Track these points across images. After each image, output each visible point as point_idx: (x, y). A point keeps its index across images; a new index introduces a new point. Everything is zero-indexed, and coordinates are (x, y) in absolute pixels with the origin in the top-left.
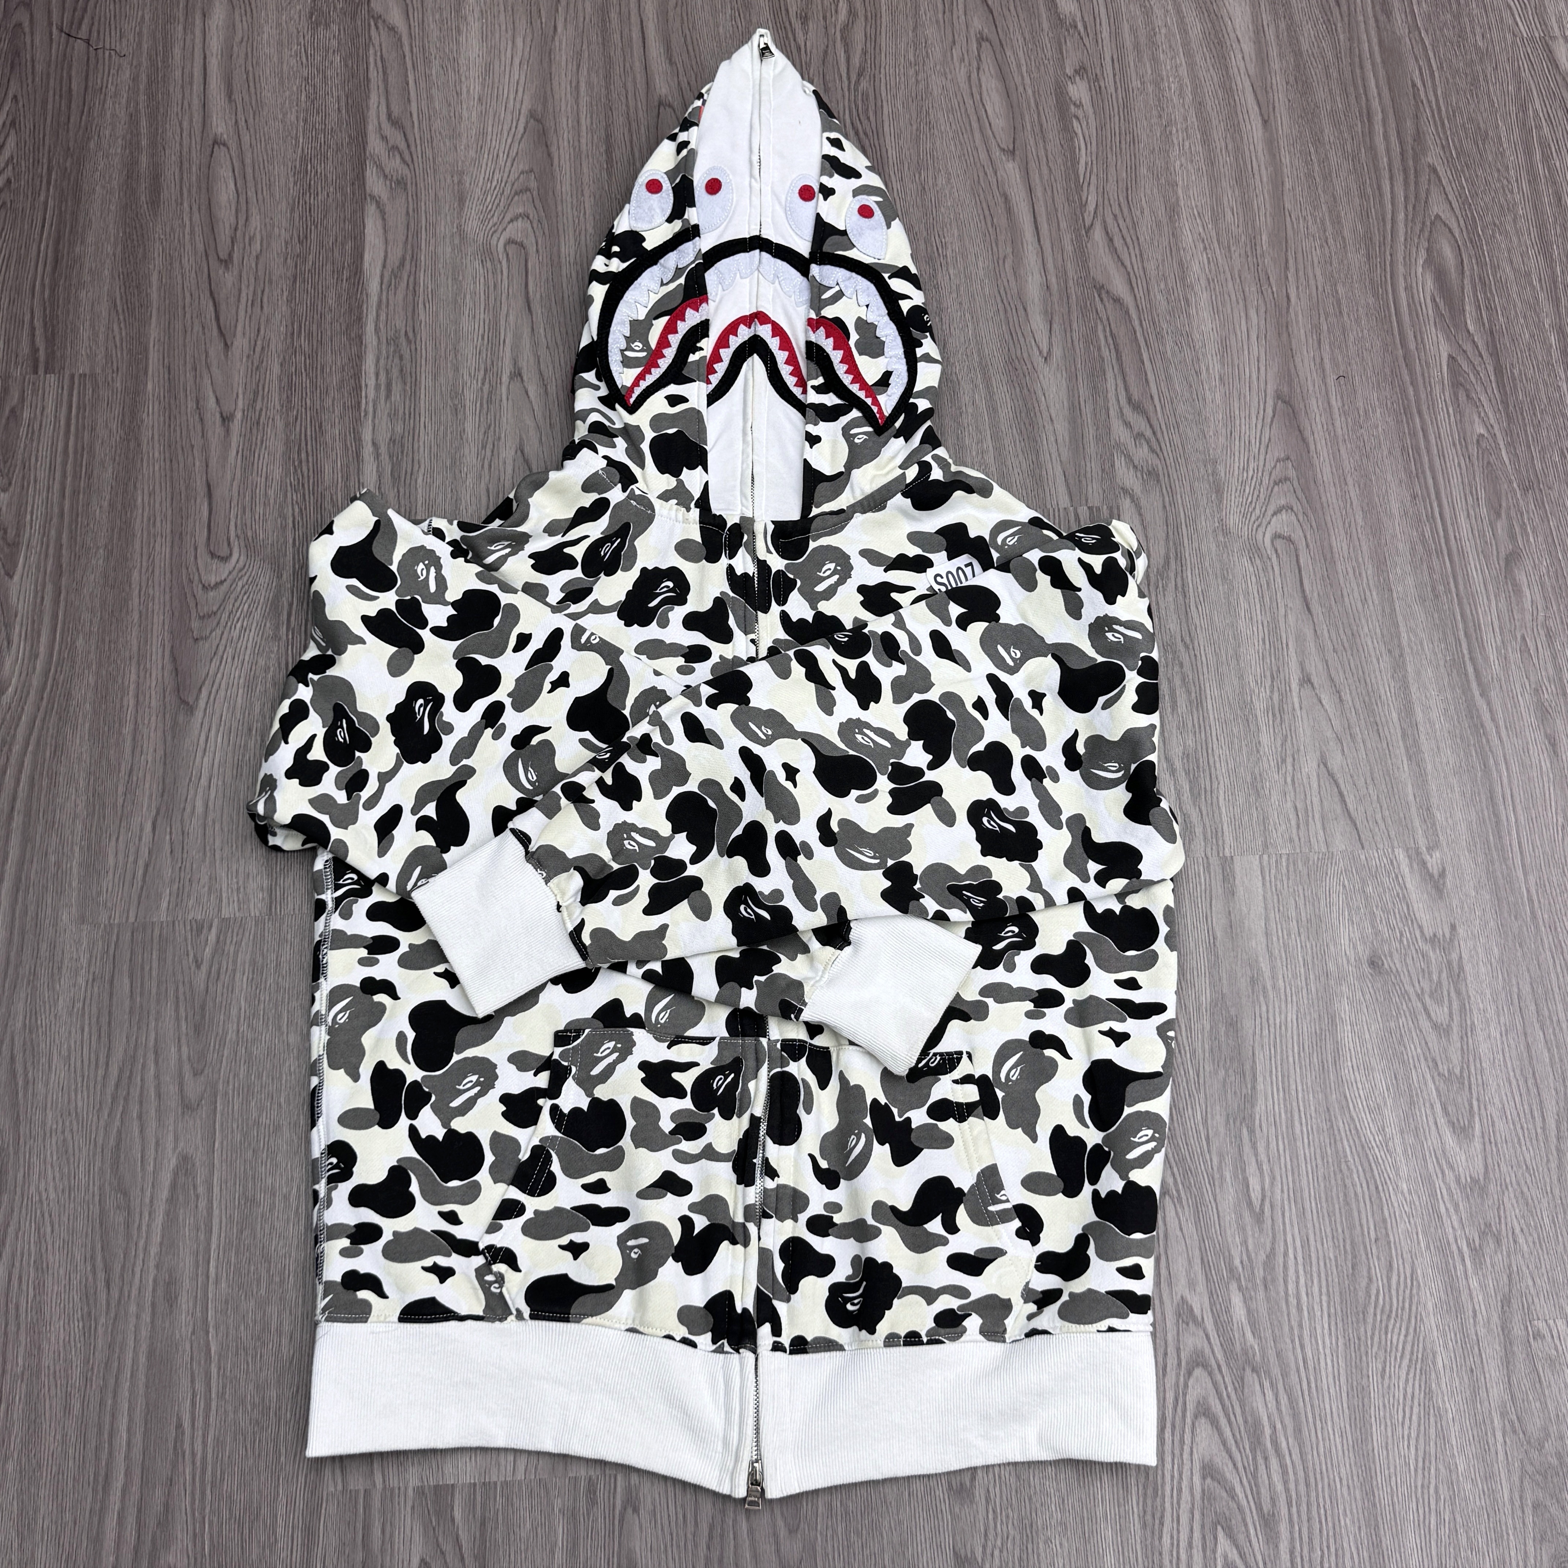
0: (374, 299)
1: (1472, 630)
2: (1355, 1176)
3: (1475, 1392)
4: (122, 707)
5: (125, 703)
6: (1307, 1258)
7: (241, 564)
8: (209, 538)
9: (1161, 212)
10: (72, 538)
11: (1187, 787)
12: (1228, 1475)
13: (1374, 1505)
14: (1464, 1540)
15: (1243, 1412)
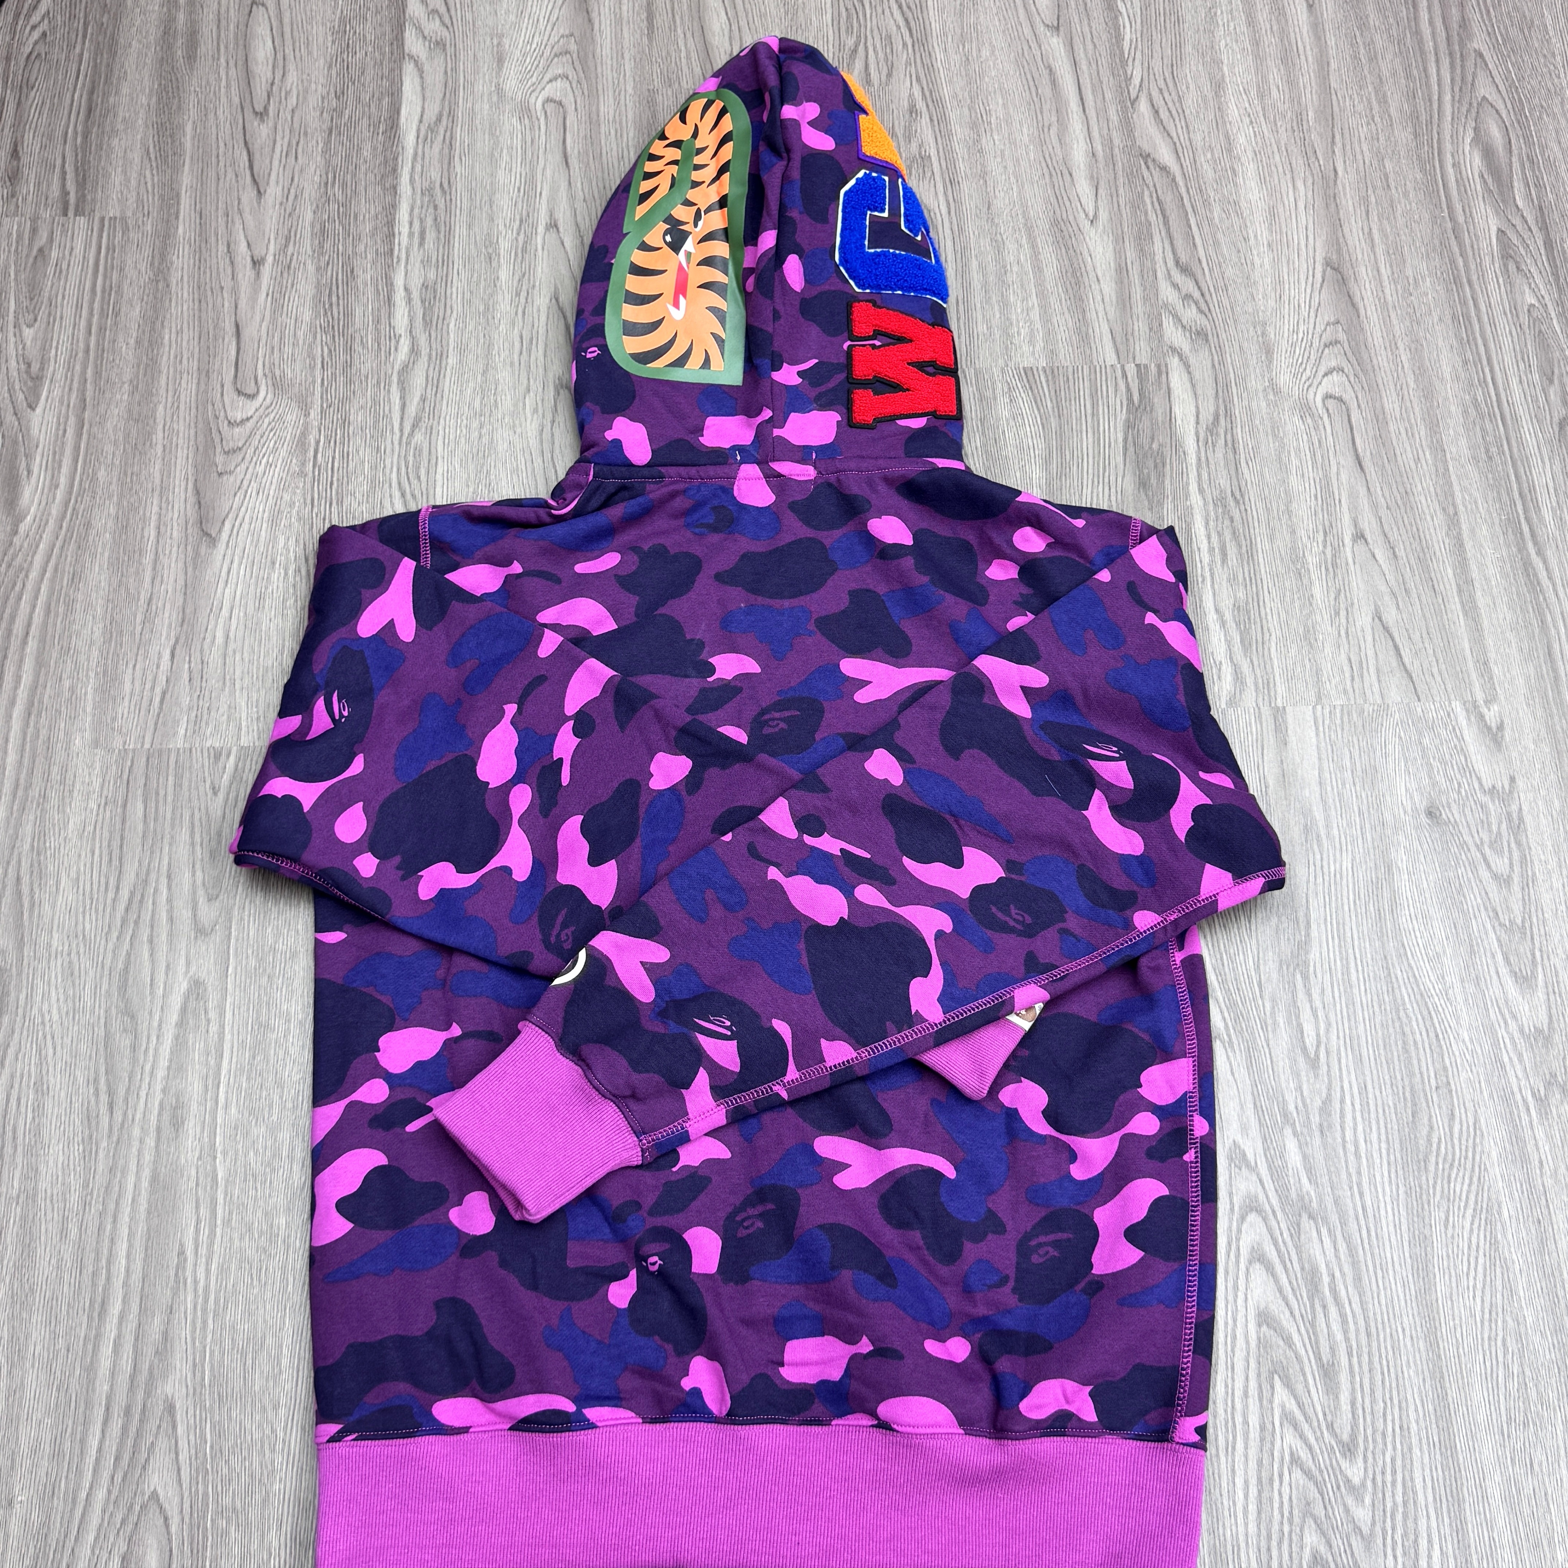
0: (409, 152)
1: (1527, 491)
2: (1414, 1024)
3: (1543, 1243)
4: (142, 537)
5: (146, 534)
6: (1365, 1105)
7: (268, 401)
8: (236, 376)
9: (1207, 89)
10: (97, 374)
11: (1237, 638)
12: (1284, 1323)
13: (1439, 1356)
14: (1533, 1394)
15: (1300, 1259)
